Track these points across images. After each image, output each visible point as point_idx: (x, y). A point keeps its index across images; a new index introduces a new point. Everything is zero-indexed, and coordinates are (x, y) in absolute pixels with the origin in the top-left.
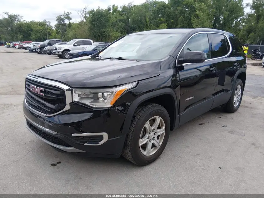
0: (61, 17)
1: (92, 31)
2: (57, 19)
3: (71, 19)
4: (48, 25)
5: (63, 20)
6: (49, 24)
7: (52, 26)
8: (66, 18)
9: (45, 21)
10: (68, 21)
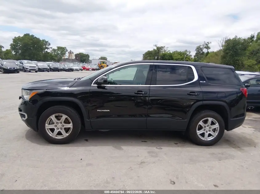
0: (200, 47)
1: (225, 59)
2: (196, 49)
3: (210, 48)
4: (188, 54)
5: (201, 49)
6: (190, 53)
7: (191, 56)
8: (205, 47)
9: (186, 51)
10: (207, 50)
